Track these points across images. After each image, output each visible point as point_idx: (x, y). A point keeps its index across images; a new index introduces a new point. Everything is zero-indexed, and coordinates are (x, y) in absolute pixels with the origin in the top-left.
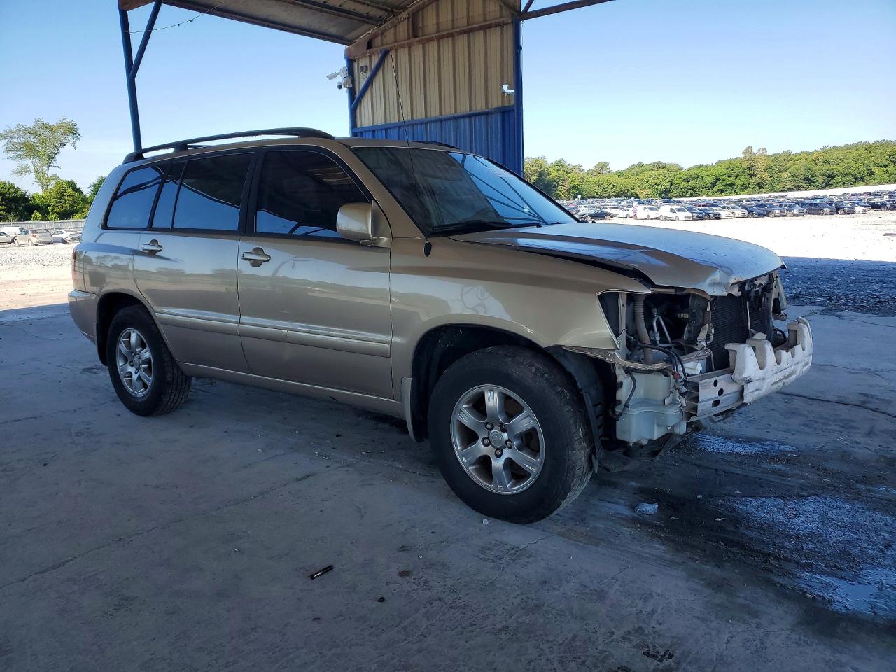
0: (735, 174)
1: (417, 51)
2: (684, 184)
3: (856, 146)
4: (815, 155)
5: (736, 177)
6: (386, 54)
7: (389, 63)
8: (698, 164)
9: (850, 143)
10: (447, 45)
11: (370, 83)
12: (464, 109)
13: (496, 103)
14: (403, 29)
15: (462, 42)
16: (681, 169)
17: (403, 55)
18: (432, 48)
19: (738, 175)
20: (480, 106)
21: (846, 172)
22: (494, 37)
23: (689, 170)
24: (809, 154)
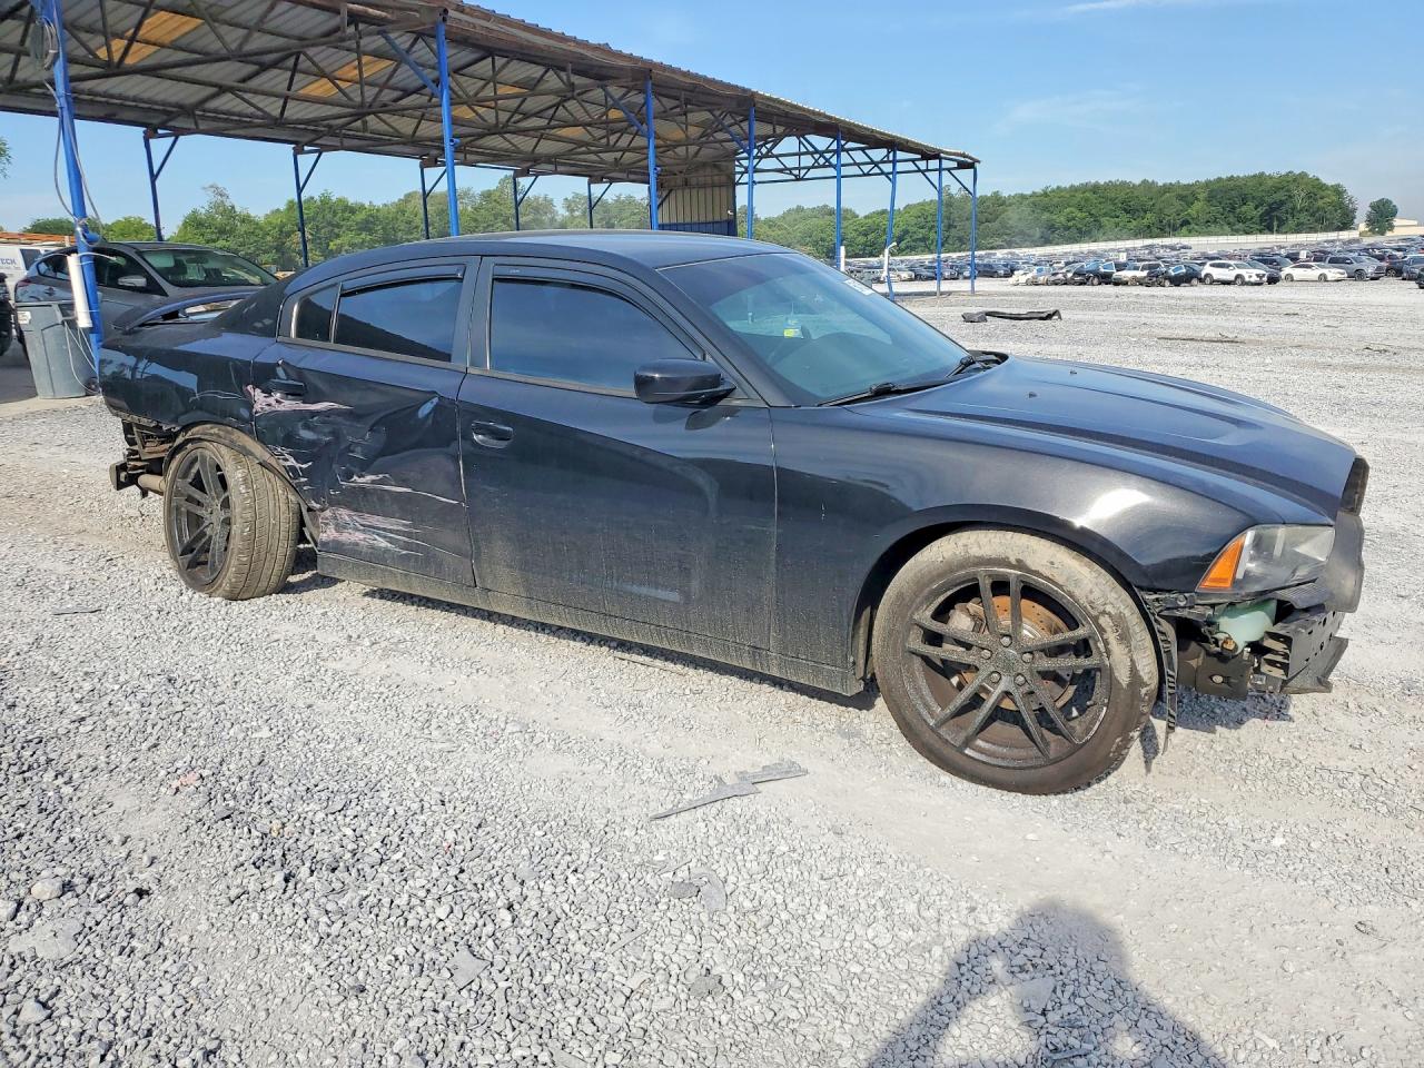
0: (929, 225)
1: (687, 191)
2: (861, 239)
3: (1084, 188)
4: (1032, 200)
5: (931, 229)
6: (671, 191)
7: (673, 195)
8: (879, 209)
9: (1077, 184)
10: (702, 192)
11: (661, 204)
12: (710, 219)
13: (725, 218)
14: (679, 182)
15: (709, 191)
16: (857, 216)
17: (680, 193)
18: (694, 192)
19: (933, 226)
20: (717, 218)
21: (1070, 224)
22: (724, 190)
23: (866, 217)
24: (1023, 197)
